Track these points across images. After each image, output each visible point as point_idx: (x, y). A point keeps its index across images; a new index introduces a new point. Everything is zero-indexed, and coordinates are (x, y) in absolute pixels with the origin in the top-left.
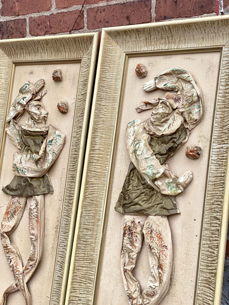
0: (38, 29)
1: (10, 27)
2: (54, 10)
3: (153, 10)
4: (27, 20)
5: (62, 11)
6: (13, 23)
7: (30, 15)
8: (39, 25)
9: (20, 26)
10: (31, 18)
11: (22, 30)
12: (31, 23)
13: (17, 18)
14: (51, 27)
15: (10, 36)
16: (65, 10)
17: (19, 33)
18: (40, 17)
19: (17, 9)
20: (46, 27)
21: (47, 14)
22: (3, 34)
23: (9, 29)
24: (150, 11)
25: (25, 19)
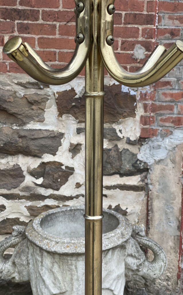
0: (48, 17)
1: (27, 13)
2: (61, 8)
3: (123, 19)
4: (41, 11)
5: (67, 10)
6: (30, 11)
7: (43, 9)
8: (49, 15)
9: (35, 13)
10: (43, 11)
11: (36, 17)
12: (43, 13)
13: (32, 9)
14: (58, 18)
15: (26, 19)
16: (69, 10)
17: (34, 18)
18: (50, 11)
19: (33, 3)
20: (54, 17)
21: (56, 10)
22: (20, 17)
23: (26, 14)
24: (121, 19)
25: (39, 11)
